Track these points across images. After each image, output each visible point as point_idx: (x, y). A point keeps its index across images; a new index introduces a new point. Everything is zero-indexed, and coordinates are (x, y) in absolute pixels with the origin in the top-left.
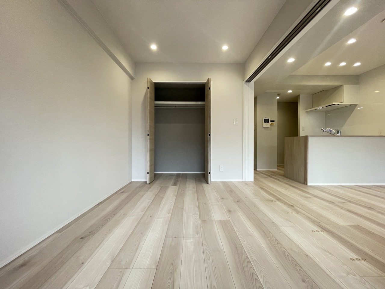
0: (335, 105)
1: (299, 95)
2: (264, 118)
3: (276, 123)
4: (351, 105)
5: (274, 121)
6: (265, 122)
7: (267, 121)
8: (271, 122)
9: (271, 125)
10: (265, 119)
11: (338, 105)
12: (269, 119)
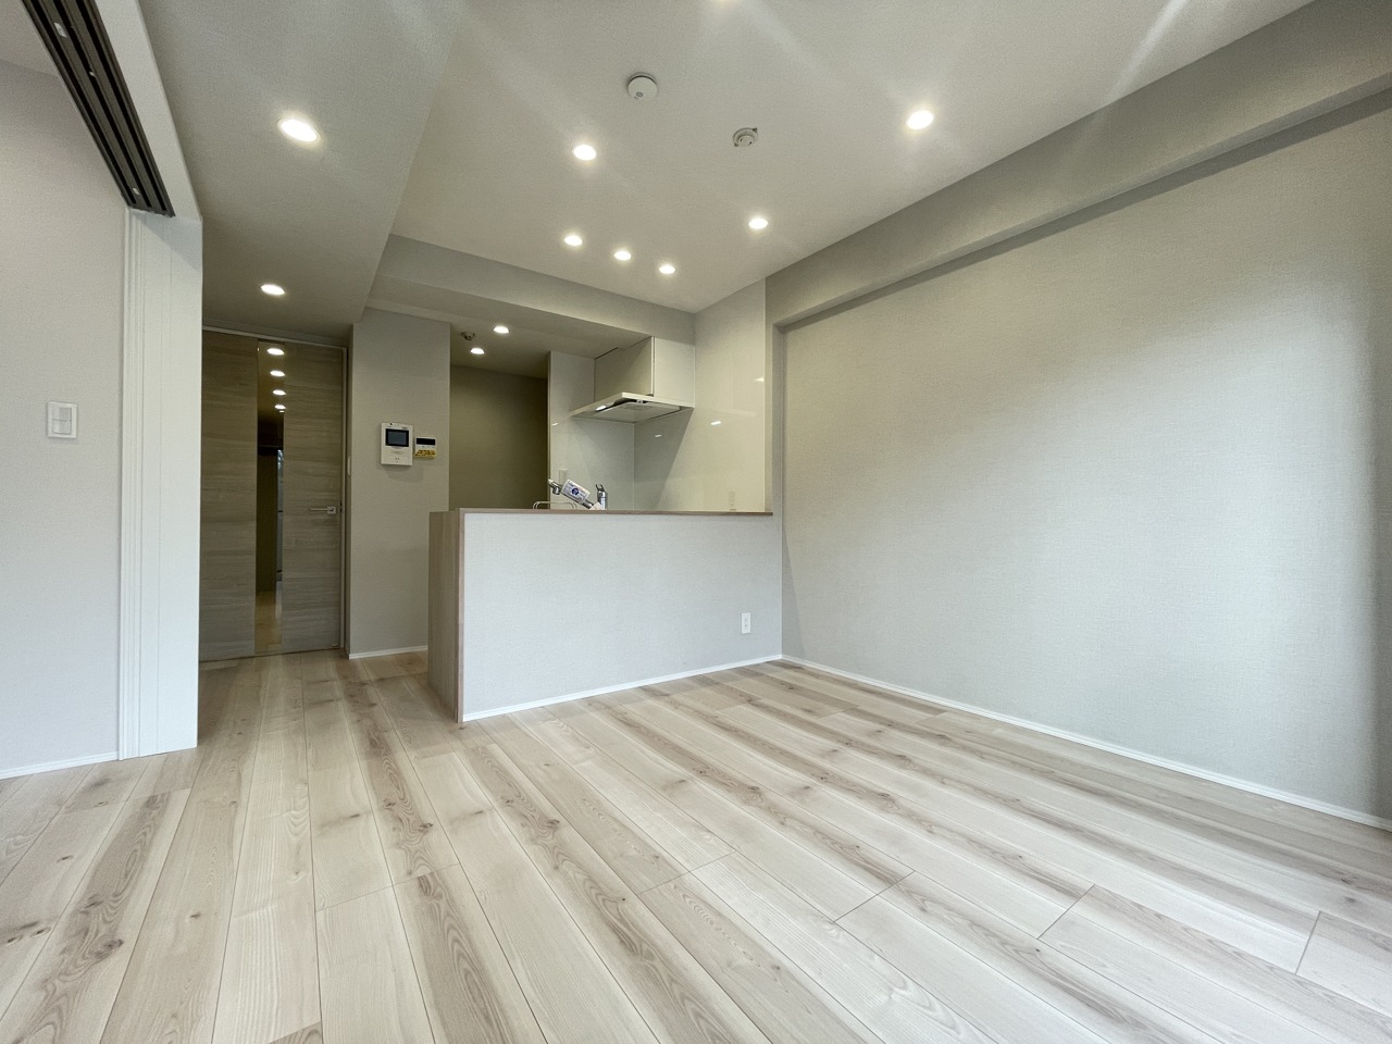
0: (635, 401)
1: (550, 353)
2: (385, 427)
3: (441, 450)
4: (681, 408)
5: (432, 442)
6: (388, 443)
7: (397, 438)
8: (420, 447)
9: (416, 456)
10: (387, 430)
11: (645, 402)
12: (407, 432)
